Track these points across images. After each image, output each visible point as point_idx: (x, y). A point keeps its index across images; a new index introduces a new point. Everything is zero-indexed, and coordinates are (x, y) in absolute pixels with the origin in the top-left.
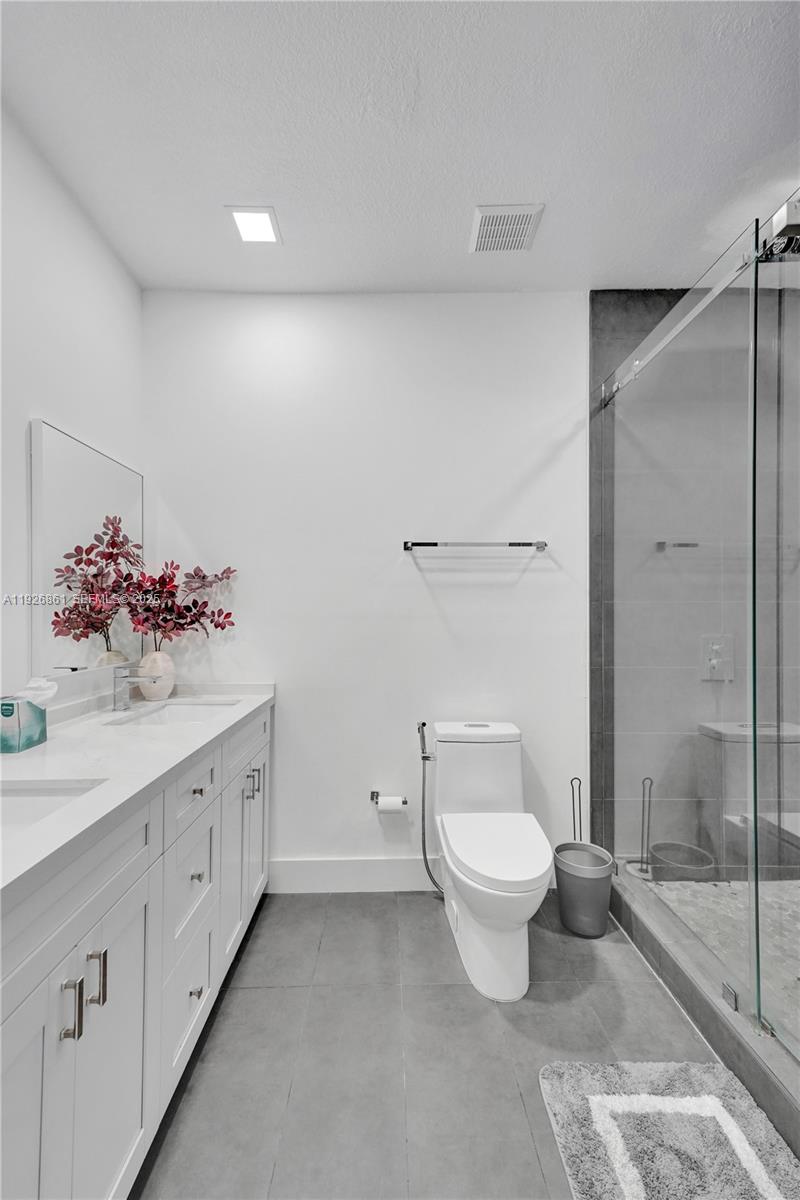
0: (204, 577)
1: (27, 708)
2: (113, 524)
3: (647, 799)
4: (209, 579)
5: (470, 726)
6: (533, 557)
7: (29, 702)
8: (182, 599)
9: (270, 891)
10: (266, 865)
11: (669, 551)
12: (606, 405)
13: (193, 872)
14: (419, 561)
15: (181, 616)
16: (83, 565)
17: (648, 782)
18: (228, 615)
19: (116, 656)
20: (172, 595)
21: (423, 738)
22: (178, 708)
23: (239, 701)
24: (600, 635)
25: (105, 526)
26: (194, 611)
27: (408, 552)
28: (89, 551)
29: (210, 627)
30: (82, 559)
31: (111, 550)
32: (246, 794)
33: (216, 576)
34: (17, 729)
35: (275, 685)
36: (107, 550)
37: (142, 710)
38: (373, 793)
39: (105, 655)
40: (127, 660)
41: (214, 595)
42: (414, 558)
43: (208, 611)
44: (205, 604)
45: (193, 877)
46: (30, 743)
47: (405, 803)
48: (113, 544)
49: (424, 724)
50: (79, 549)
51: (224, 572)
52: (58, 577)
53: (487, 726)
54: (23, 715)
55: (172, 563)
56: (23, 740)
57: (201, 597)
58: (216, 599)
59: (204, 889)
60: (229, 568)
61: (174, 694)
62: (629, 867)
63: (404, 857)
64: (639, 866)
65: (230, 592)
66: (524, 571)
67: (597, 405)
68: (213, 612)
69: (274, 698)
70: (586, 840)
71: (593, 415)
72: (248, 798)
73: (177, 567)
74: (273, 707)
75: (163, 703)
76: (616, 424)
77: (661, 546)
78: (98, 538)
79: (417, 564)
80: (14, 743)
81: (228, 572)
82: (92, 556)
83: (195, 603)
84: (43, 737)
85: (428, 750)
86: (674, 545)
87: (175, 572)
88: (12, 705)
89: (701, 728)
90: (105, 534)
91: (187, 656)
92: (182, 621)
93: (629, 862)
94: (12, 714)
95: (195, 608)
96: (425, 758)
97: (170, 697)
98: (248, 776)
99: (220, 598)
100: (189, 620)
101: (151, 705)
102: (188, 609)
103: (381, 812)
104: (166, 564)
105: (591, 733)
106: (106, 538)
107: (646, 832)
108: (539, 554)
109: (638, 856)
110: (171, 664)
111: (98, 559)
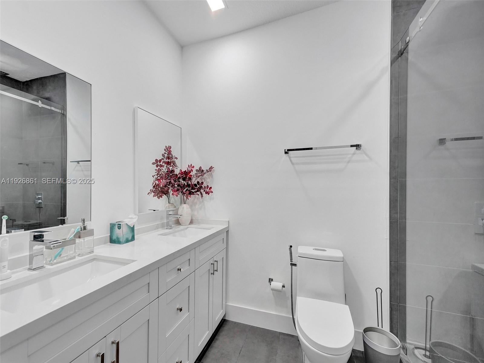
0: (203, 171)
1: (126, 226)
2: (168, 150)
3: (429, 309)
4: (205, 172)
5: (316, 249)
6: (354, 154)
7: (127, 224)
8: (194, 181)
9: (227, 319)
10: (224, 306)
11: (449, 144)
12: (402, 54)
13: (178, 306)
14: (292, 159)
15: (193, 189)
16: (159, 167)
17: (430, 299)
18: (211, 188)
19: (171, 205)
20: (190, 179)
21: (291, 253)
22: (192, 229)
23: (213, 228)
24: (397, 200)
25: (165, 150)
26: (198, 186)
27: (287, 155)
28: (160, 161)
29: (204, 193)
30: (158, 164)
31: (168, 160)
32: (210, 272)
33: (207, 170)
34: (122, 235)
35: (229, 221)
36: (166, 160)
37: (177, 229)
38: (270, 279)
39: (168, 204)
40: (175, 207)
41: (206, 179)
42: (290, 158)
43: (203, 186)
44: (202, 183)
45: (178, 309)
46: (127, 241)
47: (283, 286)
48: (168, 158)
49: (291, 246)
50: (156, 160)
51: (210, 169)
52: (155, 173)
53: (325, 251)
54: (124, 229)
55: (191, 165)
56: (124, 239)
57: (202, 180)
58: (207, 181)
59: (185, 315)
60: (212, 166)
61: (191, 222)
62: (417, 352)
63: (284, 315)
64: (423, 352)
65: (212, 177)
66: (349, 162)
67: (395, 55)
68: (205, 187)
69: (228, 227)
70: (386, 327)
71: (393, 62)
72: (211, 274)
73: (193, 167)
74: (227, 232)
75: (186, 227)
76: (409, 64)
77: (442, 141)
78: (163, 155)
79: (291, 161)
80: (121, 240)
81: (211, 168)
82: (161, 163)
83: (198, 182)
84: (133, 239)
85: (293, 260)
86: (452, 140)
87: (192, 169)
88: (120, 225)
89: (474, 267)
90: (165, 153)
91: (197, 207)
92: (193, 191)
93: (417, 348)
94: (121, 228)
95: (198, 185)
96: (293, 265)
97: (189, 224)
98: (212, 264)
99: (208, 180)
100: (196, 190)
101: (181, 227)
102: (196, 185)
103: (272, 290)
104: (189, 166)
105: (390, 261)
106: (166, 155)
107: (428, 330)
108: (358, 152)
109: (423, 345)
110: (190, 209)
111: (164, 164)
